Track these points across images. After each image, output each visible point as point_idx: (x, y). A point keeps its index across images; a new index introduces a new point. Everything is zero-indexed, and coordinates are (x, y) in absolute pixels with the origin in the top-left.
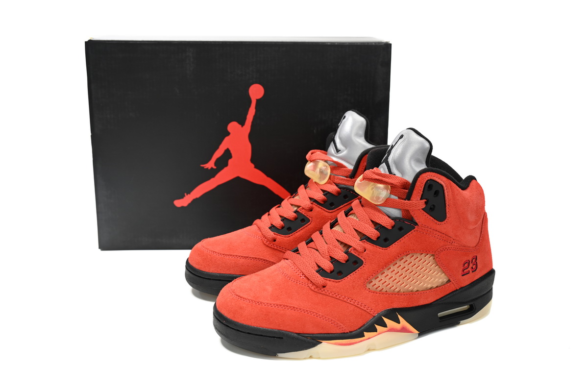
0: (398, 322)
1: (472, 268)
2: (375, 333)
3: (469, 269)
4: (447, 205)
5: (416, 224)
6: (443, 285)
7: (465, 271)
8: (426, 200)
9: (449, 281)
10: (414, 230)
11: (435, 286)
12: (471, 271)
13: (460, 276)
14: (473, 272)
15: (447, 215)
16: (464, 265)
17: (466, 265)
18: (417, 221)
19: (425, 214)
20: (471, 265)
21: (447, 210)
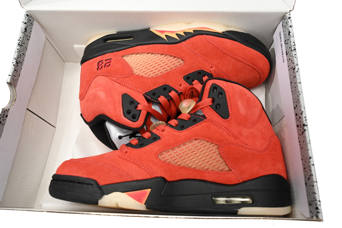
0: (166, 36)
1: (102, 63)
2: (185, 31)
3: (105, 63)
4: (121, 103)
5: (144, 95)
6: (127, 55)
7: (109, 61)
8: (137, 109)
9: (123, 56)
10: (145, 92)
11: (134, 55)
12: (104, 61)
13: (113, 58)
14: (103, 61)
15: (121, 97)
16: (109, 65)
17: (108, 65)
18: (143, 97)
19: (138, 100)
20: (103, 65)
21: (121, 100)
